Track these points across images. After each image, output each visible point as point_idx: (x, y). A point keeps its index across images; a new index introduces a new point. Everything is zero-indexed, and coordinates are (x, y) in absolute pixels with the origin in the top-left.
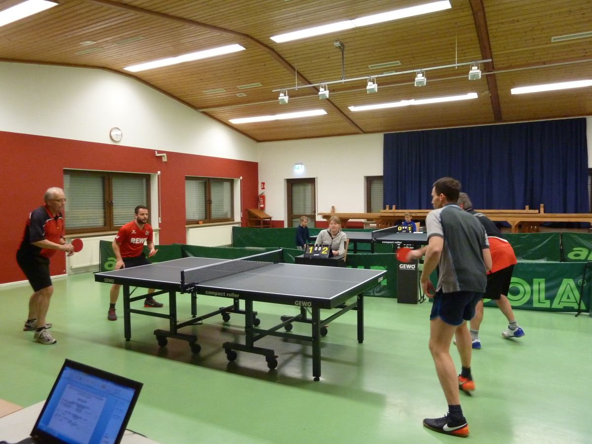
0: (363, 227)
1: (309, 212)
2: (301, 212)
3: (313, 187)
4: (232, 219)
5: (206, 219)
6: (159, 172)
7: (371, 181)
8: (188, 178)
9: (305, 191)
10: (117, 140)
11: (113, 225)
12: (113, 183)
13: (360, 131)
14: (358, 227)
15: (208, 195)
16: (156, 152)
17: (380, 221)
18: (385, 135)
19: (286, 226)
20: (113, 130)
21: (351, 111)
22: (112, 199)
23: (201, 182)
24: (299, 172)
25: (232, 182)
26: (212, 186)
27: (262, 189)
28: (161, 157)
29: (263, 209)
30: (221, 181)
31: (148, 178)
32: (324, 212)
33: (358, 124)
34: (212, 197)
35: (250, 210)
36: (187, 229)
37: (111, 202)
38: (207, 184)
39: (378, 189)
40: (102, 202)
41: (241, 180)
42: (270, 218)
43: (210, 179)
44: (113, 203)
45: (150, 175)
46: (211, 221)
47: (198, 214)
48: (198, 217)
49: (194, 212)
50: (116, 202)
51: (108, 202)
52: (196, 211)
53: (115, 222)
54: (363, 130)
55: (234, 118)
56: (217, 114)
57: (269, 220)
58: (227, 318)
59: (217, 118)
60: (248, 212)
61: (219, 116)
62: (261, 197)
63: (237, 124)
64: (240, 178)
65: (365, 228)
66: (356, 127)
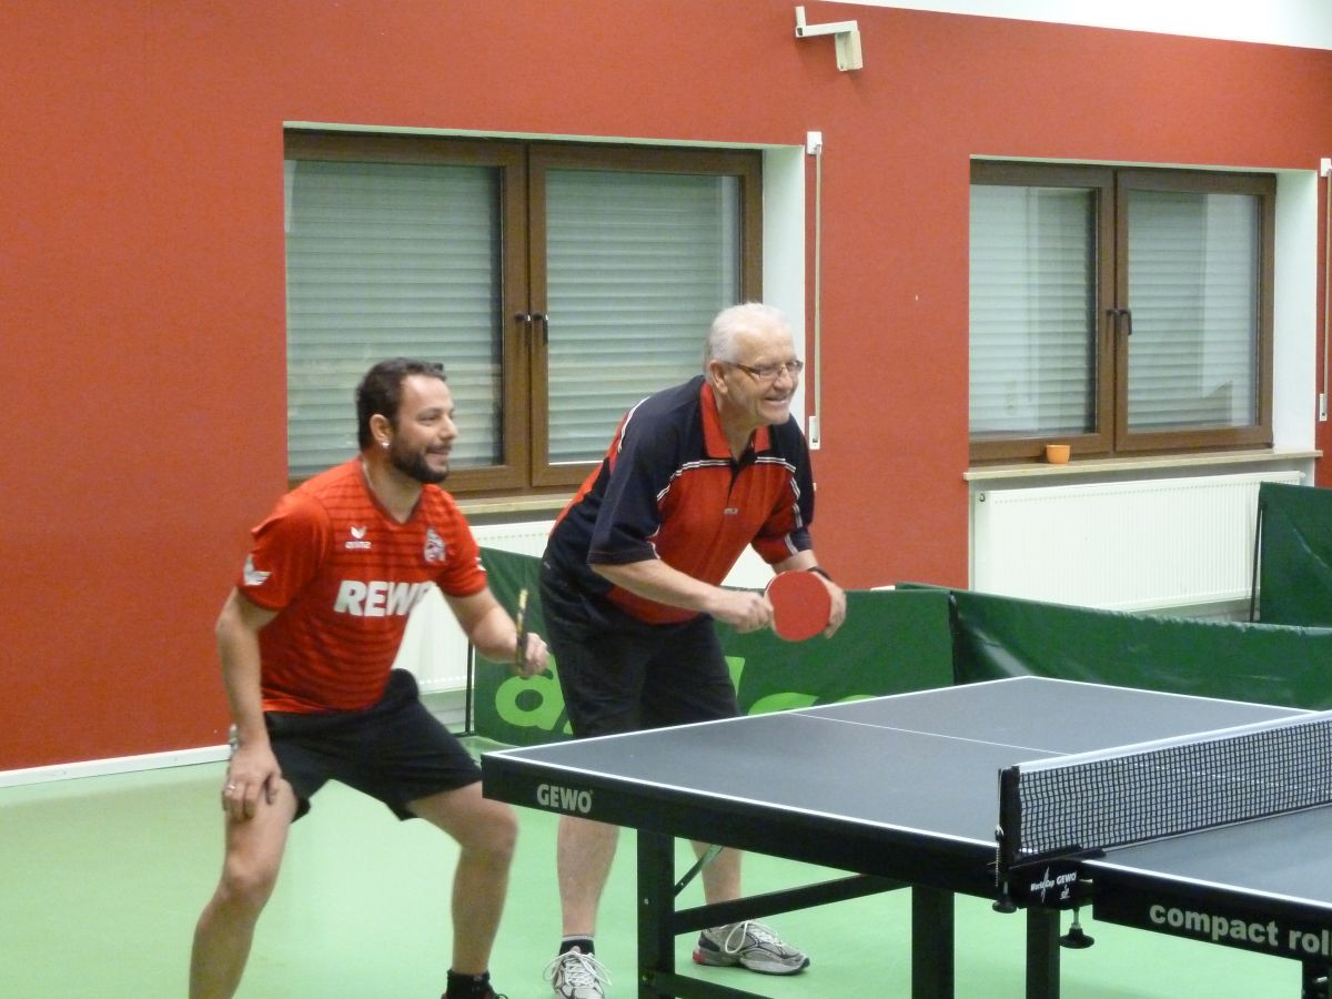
4: (1260, 431)
5: (1091, 428)
6: (815, 139)
8: (985, 172)
11: (546, 456)
12: (551, 206)
15: (1107, 282)
16: (801, 12)
22: (543, 303)
23: (1063, 197)
25: (1263, 193)
26: (1133, 219)
28: (828, 41)
31: (748, 172)
34: (1132, 292)
36: (974, 494)
37: (539, 318)
38: (1106, 204)
40: (487, 323)
41: (1322, 182)
43: (1121, 177)
44: (545, 323)
45: (758, 154)
46: (1118, 449)
47: (1036, 401)
48: (1041, 419)
49: (1014, 384)
50: (563, 322)
51: (519, 319)
52: (1023, 377)
53: (557, 441)
64: (1317, 167)
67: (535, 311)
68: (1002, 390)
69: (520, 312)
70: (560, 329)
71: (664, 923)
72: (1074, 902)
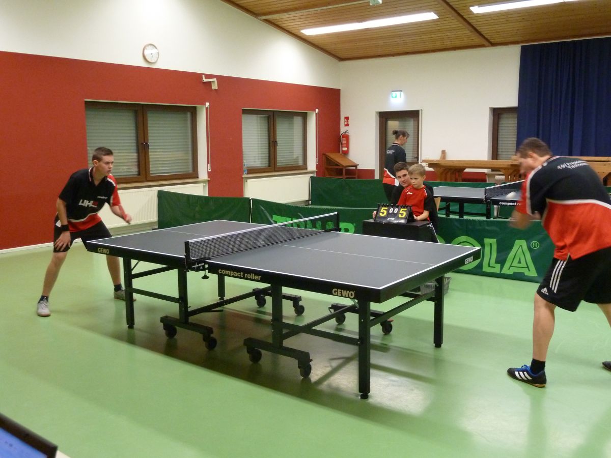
0: (486, 180)
3: (416, 122)
4: (305, 166)
5: (269, 166)
6: (208, 104)
7: (499, 114)
8: (246, 112)
9: (405, 127)
10: (153, 62)
11: (149, 174)
12: (149, 119)
13: (486, 43)
14: (478, 180)
15: (272, 135)
16: (203, 76)
17: (511, 171)
18: (522, 47)
19: (377, 177)
20: (147, 48)
21: (473, 14)
22: (148, 140)
23: (265, 117)
24: (397, 102)
25: (304, 116)
26: (277, 122)
27: (346, 125)
28: (210, 83)
29: (346, 153)
30: (289, 115)
31: (193, 112)
32: (431, 158)
33: (482, 33)
34: (277, 137)
35: (327, 154)
36: (244, 180)
37: (147, 143)
38: (271, 119)
39: (510, 126)
40: (135, 144)
41: (316, 114)
42: (356, 166)
43: (275, 113)
44: (148, 145)
45: (195, 107)
46: (276, 169)
47: (260, 160)
48: (261, 164)
49: (255, 157)
50: (154, 144)
51: (142, 144)
52: (257, 155)
53: (152, 170)
54: (491, 41)
55: (307, 27)
56: (284, 22)
57: (355, 168)
58: (261, 303)
59: (285, 28)
60: (327, 158)
61: (288, 24)
62: (343, 137)
63: (312, 36)
64: (315, 111)
65: (488, 182)
66: (480, 37)
68: (253, 158)
69: (143, 142)
70: (152, 146)
71: (129, 277)
72: (204, 269)
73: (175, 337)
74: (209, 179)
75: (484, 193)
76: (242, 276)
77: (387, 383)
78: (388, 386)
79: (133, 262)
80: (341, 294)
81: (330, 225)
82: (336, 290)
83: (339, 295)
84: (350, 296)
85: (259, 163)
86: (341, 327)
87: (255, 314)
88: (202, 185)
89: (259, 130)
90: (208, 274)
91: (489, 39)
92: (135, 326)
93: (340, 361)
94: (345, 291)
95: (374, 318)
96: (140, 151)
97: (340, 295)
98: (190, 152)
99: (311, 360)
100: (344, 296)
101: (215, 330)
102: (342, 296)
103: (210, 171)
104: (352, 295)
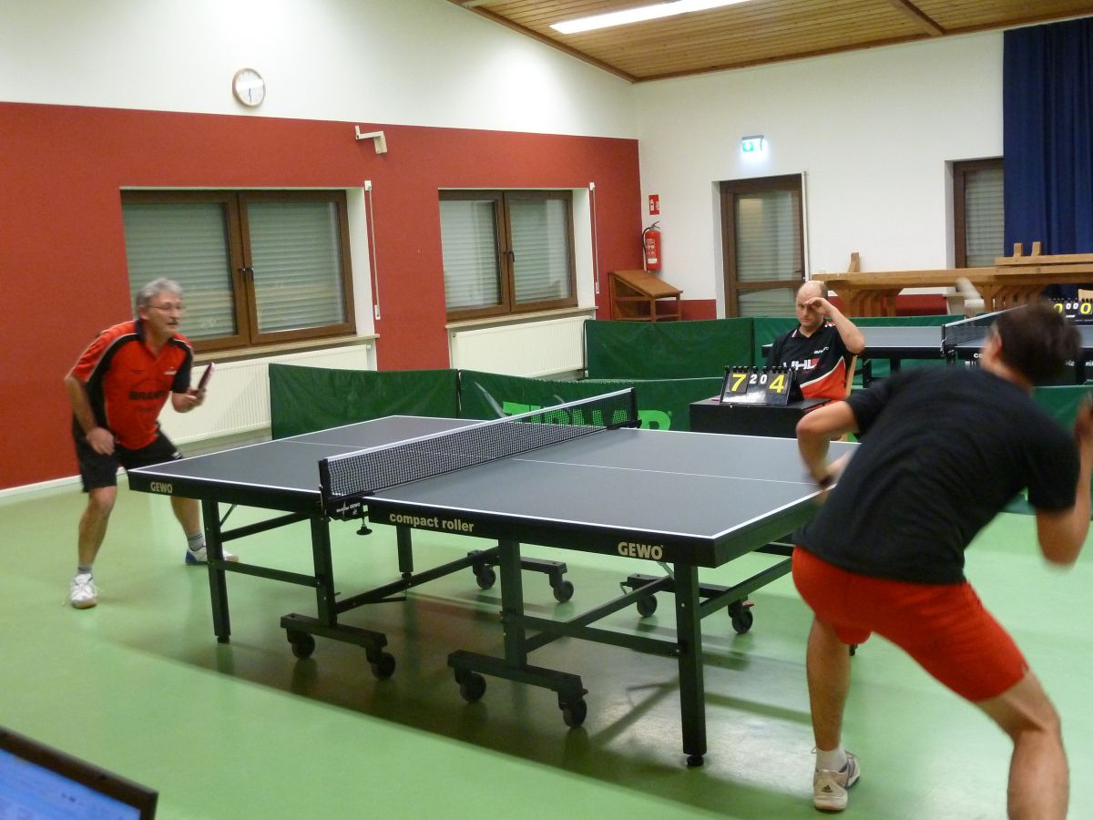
0: (944, 311)
1: (787, 274)
2: (765, 274)
3: (798, 199)
4: (572, 300)
5: (500, 302)
6: (368, 184)
7: (965, 174)
8: (445, 195)
9: (775, 212)
10: (253, 103)
11: (257, 330)
12: (250, 219)
13: (932, 30)
14: (929, 310)
15: (502, 240)
16: (357, 128)
17: (995, 289)
18: (1006, 33)
19: (721, 314)
20: (241, 76)
22: (250, 263)
23: (487, 204)
24: (756, 160)
25: (567, 199)
26: (512, 212)
27: (652, 213)
28: (371, 140)
29: (656, 269)
30: (537, 198)
31: (340, 201)
32: (828, 272)
33: (922, 9)
34: (513, 244)
35: (617, 273)
36: (450, 334)
37: (249, 270)
38: (500, 206)
39: (989, 198)
40: (225, 273)
41: (591, 192)
42: (677, 295)
43: (507, 195)
44: (252, 272)
45: (344, 192)
46: (514, 310)
47: (482, 292)
48: (485, 299)
49: (470, 286)
50: (260, 271)
51: (240, 270)
52: (476, 282)
53: (261, 324)
54: (940, 24)
55: (563, 17)
56: (515, 10)
57: (674, 299)
58: (485, 580)
59: (518, 21)
60: (616, 281)
61: (524, 15)
62: (648, 236)
63: (574, 34)
64: (589, 187)
65: (949, 313)
66: (918, 18)
67: (247, 266)
68: (467, 288)
69: (240, 267)
70: (259, 273)
71: (216, 538)
72: (361, 515)
73: (314, 656)
74: (378, 335)
75: (940, 336)
76: (437, 526)
77: (742, 732)
78: (744, 737)
79: (223, 508)
80: (636, 552)
81: (621, 415)
82: (625, 544)
83: (631, 554)
84: (654, 556)
85: (482, 297)
86: (648, 622)
87: (474, 604)
88: (363, 347)
89: (478, 230)
90: (370, 525)
91: (936, 20)
92: (230, 637)
93: (648, 693)
94: (644, 546)
95: (706, 599)
96: (236, 284)
97: (634, 554)
98: (338, 282)
99: (586, 692)
100: (641, 555)
101: (389, 638)
102: (637, 557)
103: (378, 318)
104: (657, 553)
